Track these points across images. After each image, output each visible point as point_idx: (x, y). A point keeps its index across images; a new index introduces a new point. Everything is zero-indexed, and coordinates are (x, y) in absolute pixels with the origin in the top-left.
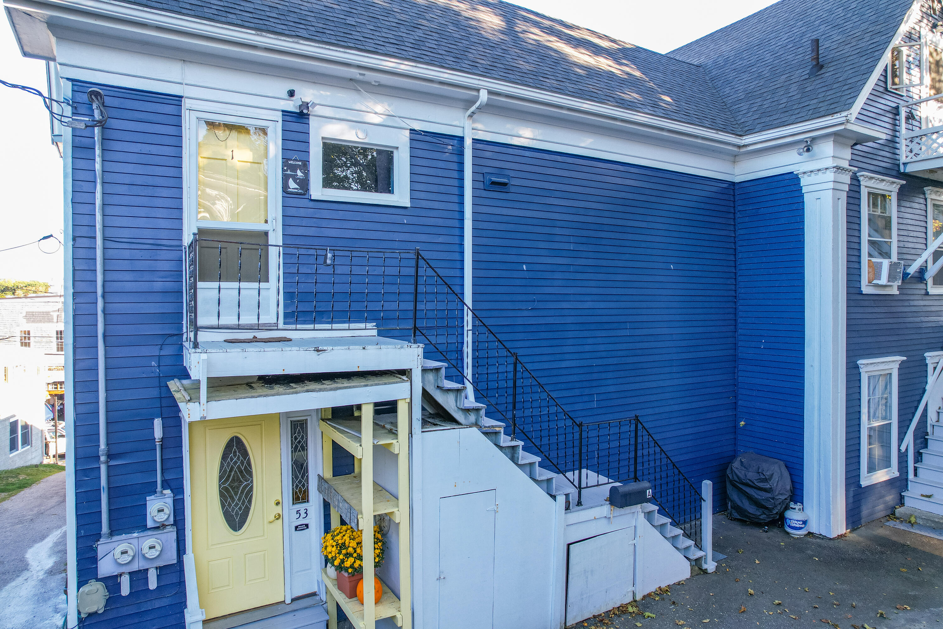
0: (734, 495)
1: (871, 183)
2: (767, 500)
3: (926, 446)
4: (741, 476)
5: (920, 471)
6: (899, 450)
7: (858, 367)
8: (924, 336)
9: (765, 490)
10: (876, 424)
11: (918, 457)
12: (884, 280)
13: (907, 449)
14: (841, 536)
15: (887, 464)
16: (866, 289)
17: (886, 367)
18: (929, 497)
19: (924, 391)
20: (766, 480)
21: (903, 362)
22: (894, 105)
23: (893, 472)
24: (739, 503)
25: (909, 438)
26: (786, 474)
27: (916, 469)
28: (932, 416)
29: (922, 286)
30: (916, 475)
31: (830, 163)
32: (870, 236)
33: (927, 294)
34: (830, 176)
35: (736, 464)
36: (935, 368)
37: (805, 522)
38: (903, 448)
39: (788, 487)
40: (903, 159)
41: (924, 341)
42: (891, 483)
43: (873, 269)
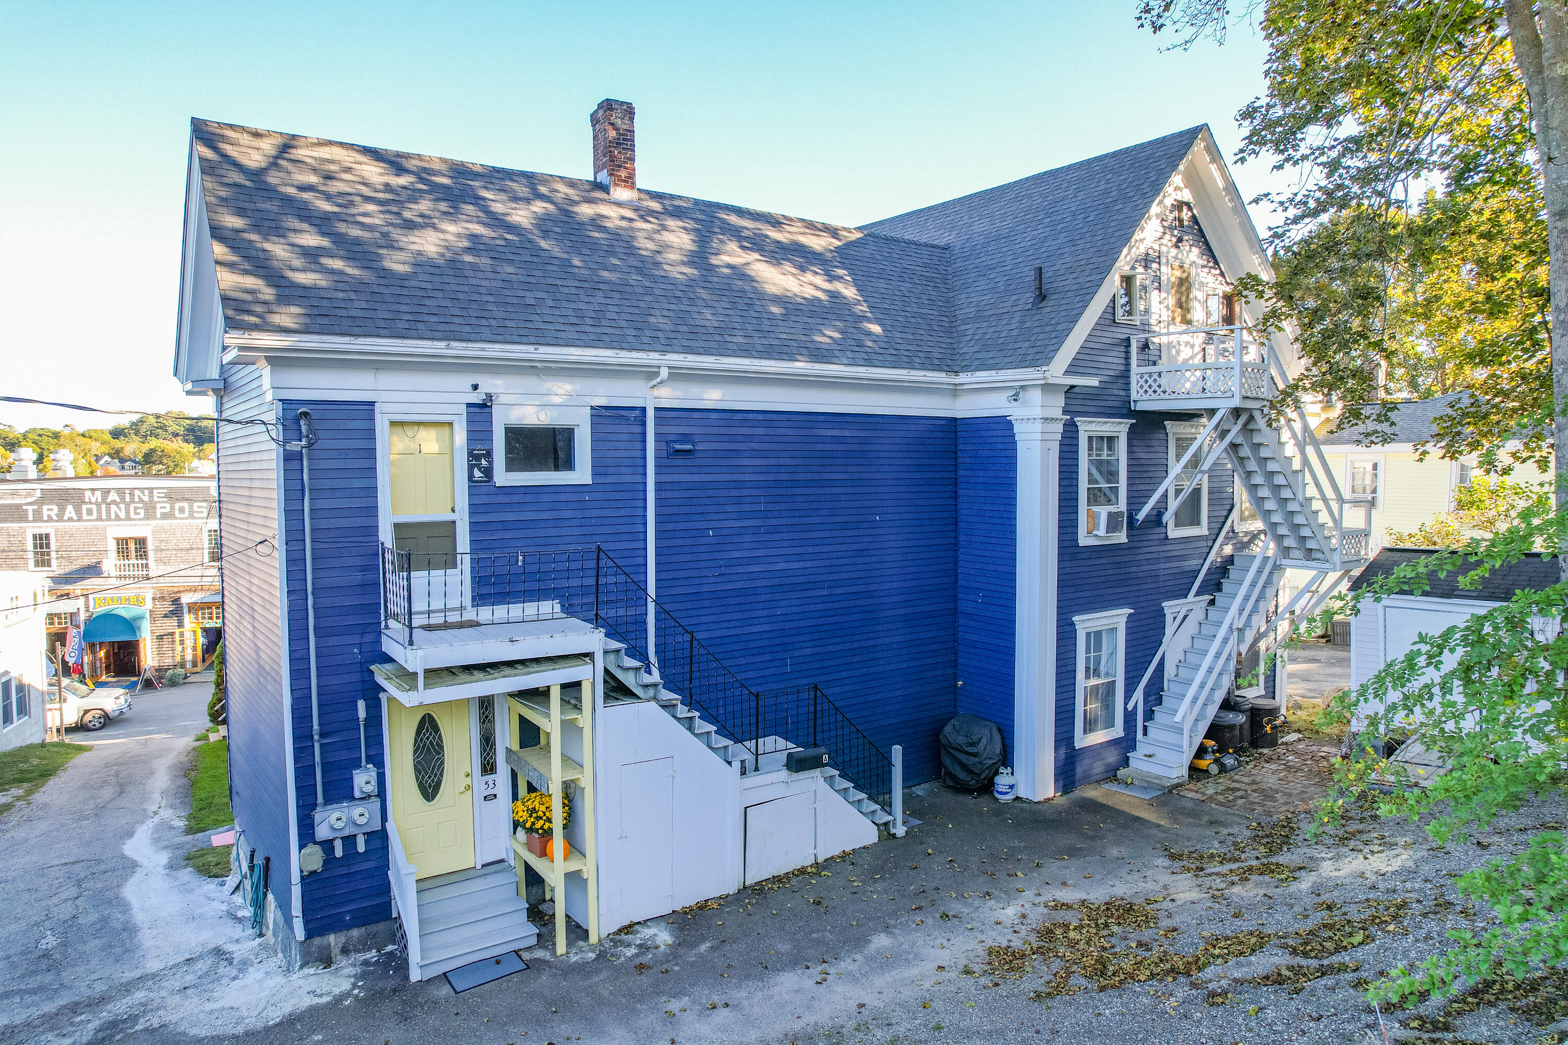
0: (947, 762)
1: (1092, 427)
2: (974, 764)
3: (1159, 702)
4: (951, 740)
5: (1150, 731)
6: (1125, 709)
7: (1073, 624)
8: (1161, 584)
9: (975, 755)
10: (1094, 682)
11: (1149, 715)
12: (1102, 532)
13: (1135, 707)
14: (1049, 799)
15: (1110, 724)
16: (1084, 540)
17: (1110, 621)
18: (1150, 756)
19: (1161, 642)
20: (972, 744)
21: (1130, 615)
22: (1126, 336)
23: (1118, 731)
24: (951, 769)
25: (1139, 695)
26: (997, 737)
27: (1145, 729)
28: (1170, 670)
29: (1162, 530)
30: (1145, 734)
31: (1038, 412)
32: (1090, 482)
33: (1167, 538)
34: (1038, 426)
35: (948, 729)
36: (1175, 618)
37: (1011, 787)
38: (1130, 707)
39: (998, 751)
40: (1134, 396)
41: (1162, 590)
42: (1114, 742)
43: (1093, 518)
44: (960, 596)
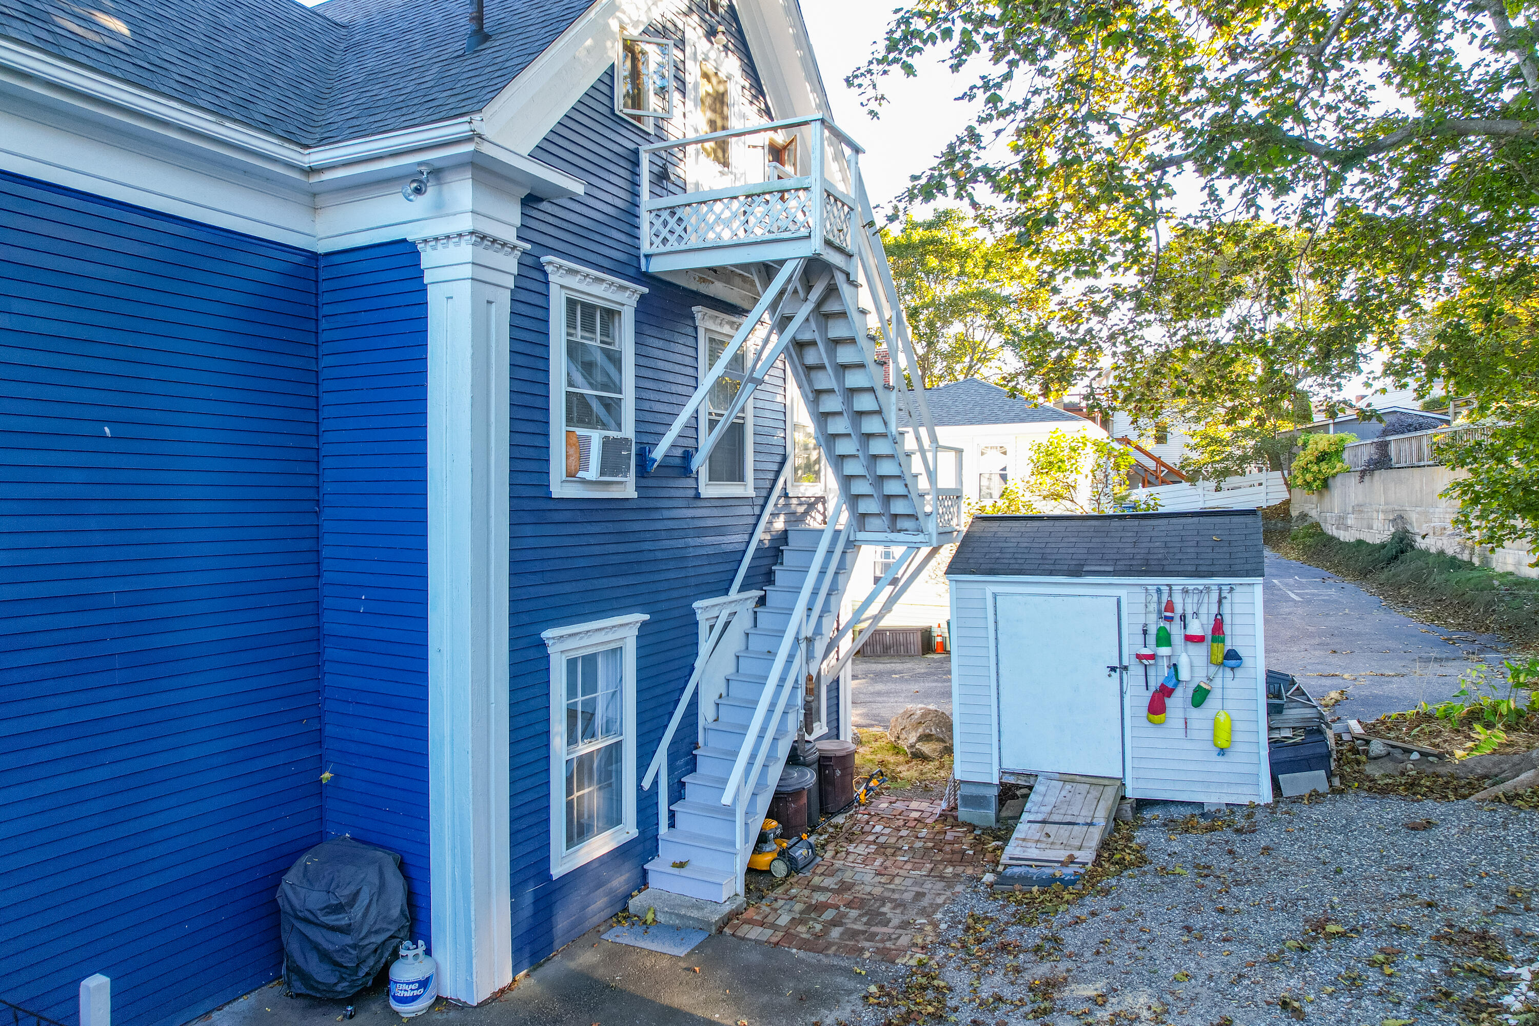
0: (293, 946)
1: (573, 282)
2: (343, 950)
3: (692, 766)
4: (296, 903)
5: (679, 818)
6: (639, 787)
7: (543, 645)
8: (692, 572)
9: (345, 930)
10: (585, 748)
11: (677, 792)
12: (592, 472)
13: (655, 783)
14: (502, 991)
15: (614, 819)
16: (560, 488)
17: (611, 636)
18: (681, 865)
19: (693, 669)
20: (338, 909)
21: (644, 624)
22: (632, 146)
23: (629, 830)
24: (300, 961)
25: (660, 759)
26: (396, 885)
27: (672, 815)
28: (706, 712)
29: (690, 482)
30: (672, 825)
31: (466, 223)
32: (570, 384)
33: (697, 497)
34: (465, 251)
35: (291, 877)
36: (712, 627)
37: (424, 984)
38: (646, 784)
39: (395, 912)
40: (645, 248)
41: (693, 581)
42: (621, 853)
43: (580, 448)
44: (327, 602)
